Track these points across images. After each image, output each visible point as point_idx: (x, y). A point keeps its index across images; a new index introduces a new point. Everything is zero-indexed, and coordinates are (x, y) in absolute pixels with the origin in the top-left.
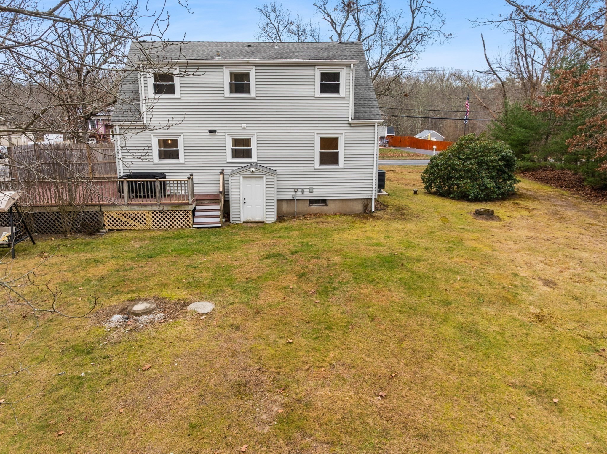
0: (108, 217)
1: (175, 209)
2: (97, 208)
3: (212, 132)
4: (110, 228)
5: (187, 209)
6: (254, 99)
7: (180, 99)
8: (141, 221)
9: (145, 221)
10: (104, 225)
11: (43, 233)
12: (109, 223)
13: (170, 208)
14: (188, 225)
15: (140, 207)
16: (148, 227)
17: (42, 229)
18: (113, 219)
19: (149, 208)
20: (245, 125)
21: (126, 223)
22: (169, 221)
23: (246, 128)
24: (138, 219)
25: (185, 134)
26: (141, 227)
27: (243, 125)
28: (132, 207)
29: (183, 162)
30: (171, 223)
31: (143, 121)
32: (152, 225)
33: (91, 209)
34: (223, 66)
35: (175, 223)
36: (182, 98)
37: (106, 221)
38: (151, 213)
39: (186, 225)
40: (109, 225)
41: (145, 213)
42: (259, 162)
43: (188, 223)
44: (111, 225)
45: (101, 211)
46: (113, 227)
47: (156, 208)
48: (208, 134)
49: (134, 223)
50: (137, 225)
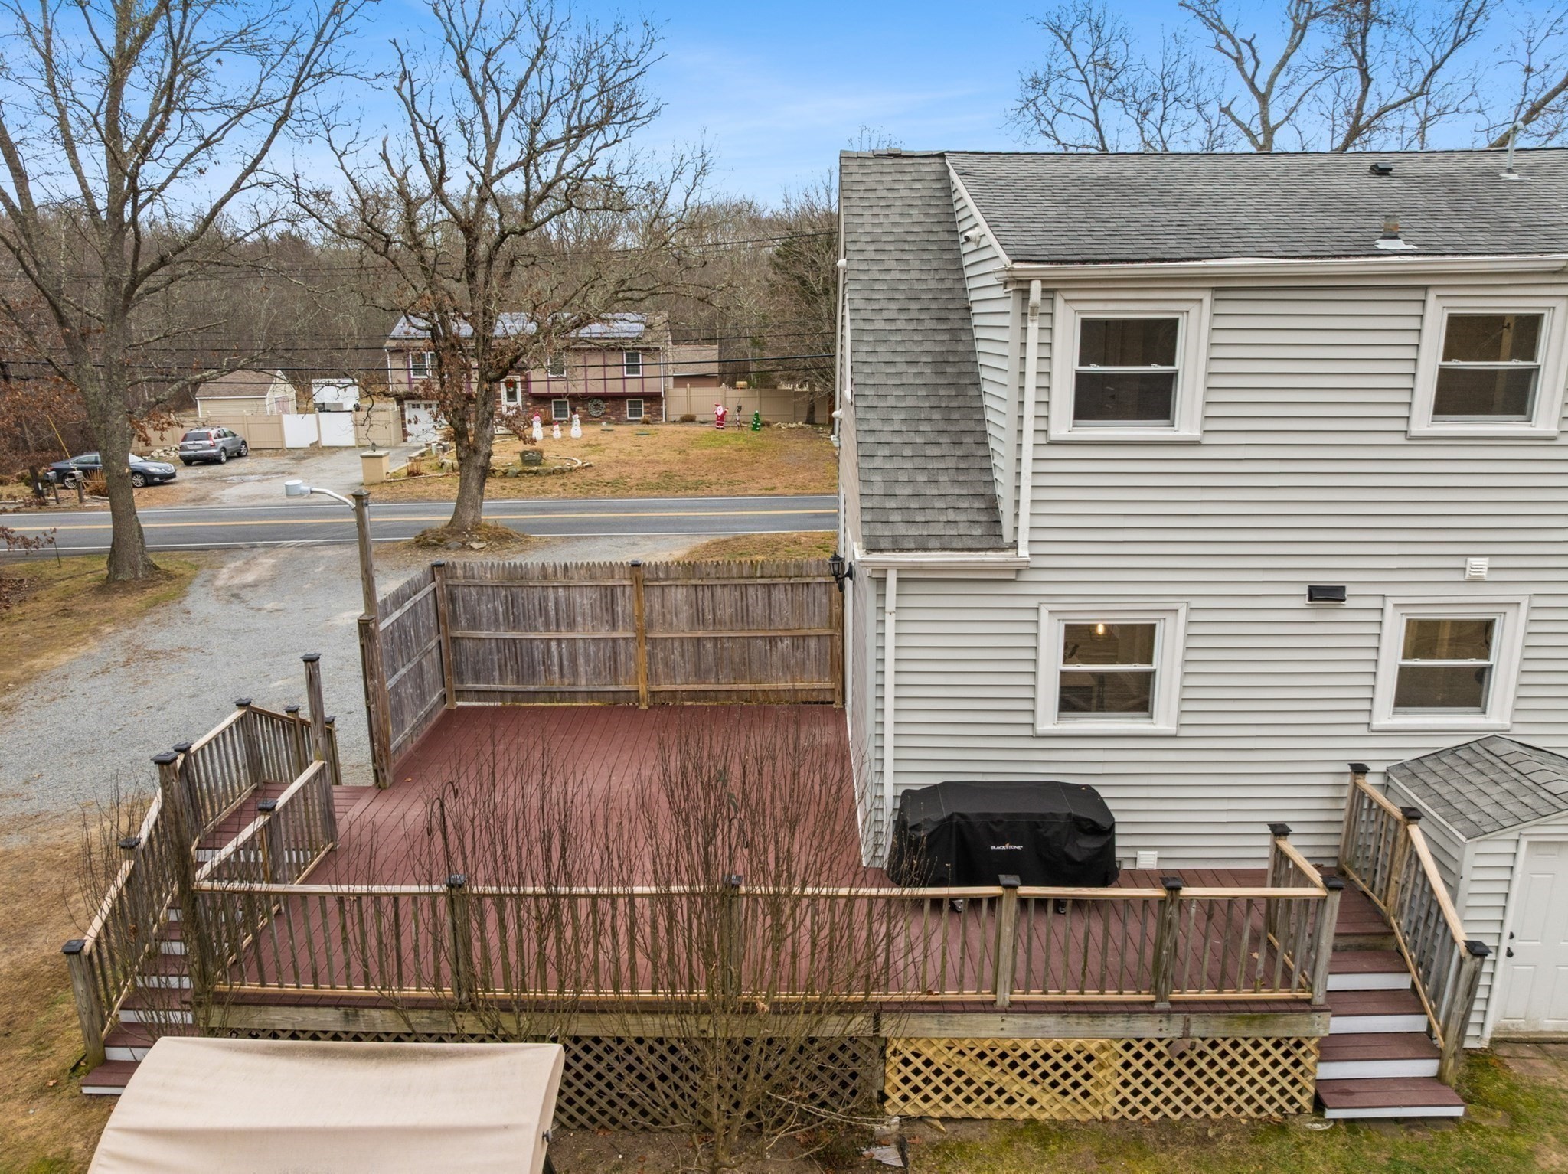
0: (906, 1062)
1: (1239, 1031)
2: (860, 1024)
3: (1325, 595)
4: (911, 1111)
5: (1300, 1032)
6: (1548, 441)
7: (1196, 444)
8: (1066, 1084)
9: (1087, 1085)
10: (883, 1097)
11: (582, 1126)
12: (906, 1089)
13: (1216, 1027)
14: (1292, 1101)
15: (1073, 1020)
16: (1095, 1112)
17: (581, 1110)
18: (928, 1072)
19: (1118, 1026)
20: (1484, 562)
21: (991, 1092)
22: (1200, 1082)
23: (1485, 575)
24: (1056, 1075)
25: (1196, 603)
26: (1064, 1110)
27: (1474, 562)
28: (1034, 1021)
29: (1172, 729)
30: (1210, 1091)
31: (1014, 546)
32: (1115, 1101)
33: (833, 1027)
34: (1426, 288)
35: (1231, 1091)
36: (1209, 439)
37: (896, 1079)
38: (1118, 1047)
39: (1282, 1101)
40: (905, 1098)
41: (1092, 1047)
42: (1518, 729)
43: (1293, 1091)
44: (916, 1098)
45: (875, 1038)
46: (926, 1106)
47: (1147, 1028)
48: (1304, 602)
49: (1034, 1091)
50: (1044, 1100)
